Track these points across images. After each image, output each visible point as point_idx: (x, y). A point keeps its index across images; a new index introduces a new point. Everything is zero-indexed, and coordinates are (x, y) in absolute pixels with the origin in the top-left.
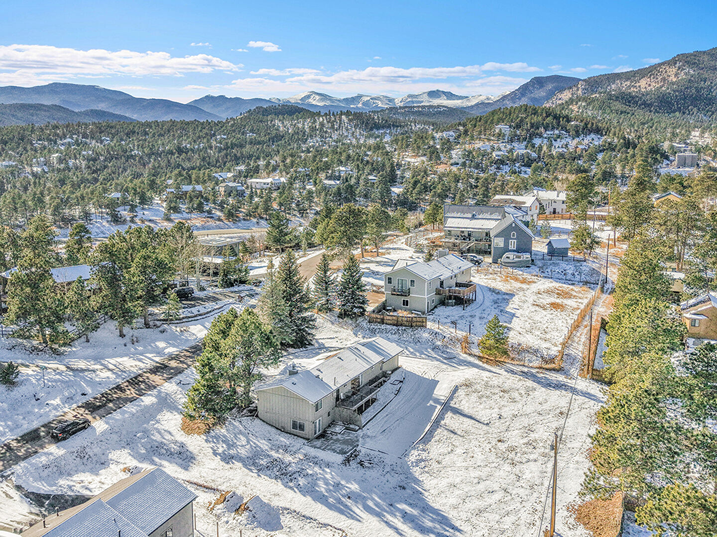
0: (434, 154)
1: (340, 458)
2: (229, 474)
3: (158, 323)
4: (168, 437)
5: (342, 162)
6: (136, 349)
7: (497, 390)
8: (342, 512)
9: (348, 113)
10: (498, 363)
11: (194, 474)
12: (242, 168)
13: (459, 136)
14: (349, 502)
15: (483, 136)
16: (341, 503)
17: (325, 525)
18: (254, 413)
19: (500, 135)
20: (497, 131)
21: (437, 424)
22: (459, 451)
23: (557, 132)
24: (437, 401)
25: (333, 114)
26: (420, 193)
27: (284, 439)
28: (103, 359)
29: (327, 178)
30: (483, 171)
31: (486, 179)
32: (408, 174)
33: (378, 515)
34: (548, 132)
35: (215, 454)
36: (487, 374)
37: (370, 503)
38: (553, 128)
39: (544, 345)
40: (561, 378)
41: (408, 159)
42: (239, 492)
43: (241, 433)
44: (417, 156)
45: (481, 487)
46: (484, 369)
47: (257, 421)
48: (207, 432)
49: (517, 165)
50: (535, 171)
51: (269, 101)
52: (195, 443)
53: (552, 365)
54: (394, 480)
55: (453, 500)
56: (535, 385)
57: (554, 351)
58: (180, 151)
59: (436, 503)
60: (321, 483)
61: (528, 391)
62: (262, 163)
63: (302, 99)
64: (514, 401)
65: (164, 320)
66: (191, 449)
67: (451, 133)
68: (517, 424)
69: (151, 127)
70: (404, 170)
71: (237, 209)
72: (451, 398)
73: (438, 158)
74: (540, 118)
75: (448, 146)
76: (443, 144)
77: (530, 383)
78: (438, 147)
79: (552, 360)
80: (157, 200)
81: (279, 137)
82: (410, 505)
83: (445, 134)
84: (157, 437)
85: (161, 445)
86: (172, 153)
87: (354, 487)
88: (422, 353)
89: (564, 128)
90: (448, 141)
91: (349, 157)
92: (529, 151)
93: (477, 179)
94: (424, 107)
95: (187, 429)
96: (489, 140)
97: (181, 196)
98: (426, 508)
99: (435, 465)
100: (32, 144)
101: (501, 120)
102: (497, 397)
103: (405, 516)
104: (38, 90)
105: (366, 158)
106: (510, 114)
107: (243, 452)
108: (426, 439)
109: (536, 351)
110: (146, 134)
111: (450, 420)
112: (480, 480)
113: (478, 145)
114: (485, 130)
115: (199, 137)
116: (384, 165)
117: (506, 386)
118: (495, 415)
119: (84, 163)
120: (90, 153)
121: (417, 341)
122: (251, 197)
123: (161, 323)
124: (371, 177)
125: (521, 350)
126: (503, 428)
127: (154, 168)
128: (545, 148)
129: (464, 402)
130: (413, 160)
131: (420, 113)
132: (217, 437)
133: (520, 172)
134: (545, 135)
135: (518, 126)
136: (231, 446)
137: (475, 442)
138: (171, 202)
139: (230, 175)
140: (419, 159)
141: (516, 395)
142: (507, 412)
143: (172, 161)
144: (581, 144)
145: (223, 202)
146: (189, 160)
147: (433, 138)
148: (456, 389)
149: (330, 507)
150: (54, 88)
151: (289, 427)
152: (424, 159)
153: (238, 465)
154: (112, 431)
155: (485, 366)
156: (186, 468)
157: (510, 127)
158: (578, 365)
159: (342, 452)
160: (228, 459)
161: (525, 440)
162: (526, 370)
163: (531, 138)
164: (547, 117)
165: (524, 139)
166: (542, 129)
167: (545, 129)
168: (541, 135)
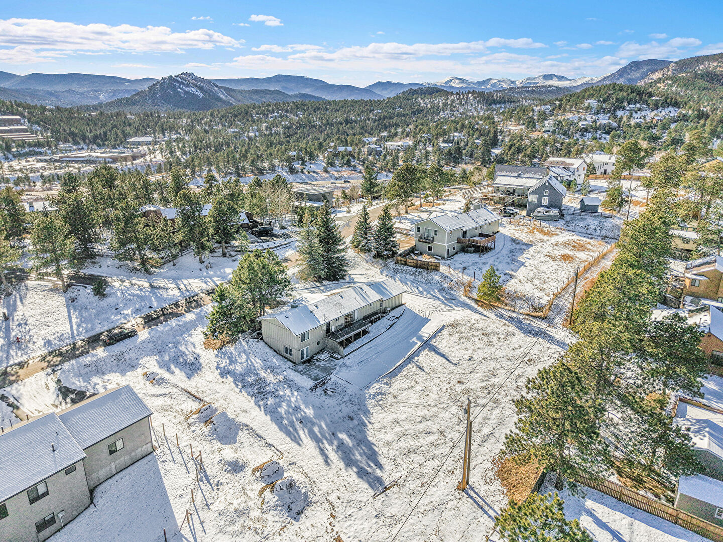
0: (531, 124)
1: (311, 384)
3: (233, 253)
4: (191, 349)
5: (457, 130)
6: (208, 273)
7: (478, 333)
9: (473, 93)
10: (491, 307)
12: (385, 134)
13: (554, 109)
15: (574, 109)
19: (588, 108)
20: (586, 105)
23: (638, 105)
25: (462, 93)
26: (513, 154)
28: (180, 279)
29: (444, 142)
30: (569, 137)
31: (570, 144)
32: (507, 139)
34: (630, 106)
36: (477, 317)
38: (636, 102)
41: (510, 128)
44: (518, 125)
46: (477, 311)
48: (221, 348)
49: (599, 132)
50: (613, 137)
51: (421, 85)
54: (347, 410)
58: (347, 122)
61: (508, 336)
62: (400, 130)
63: (446, 83)
64: (490, 344)
65: (239, 251)
67: (548, 107)
69: (331, 105)
70: (505, 136)
71: (374, 165)
72: (434, 336)
73: (534, 126)
74: (625, 94)
75: (543, 116)
76: (540, 115)
77: (512, 329)
78: (535, 118)
80: (321, 157)
81: (419, 111)
82: (350, 436)
83: (543, 108)
84: (183, 348)
86: (341, 124)
87: (310, 412)
88: (429, 293)
89: (645, 102)
90: (544, 112)
91: (463, 126)
92: (610, 121)
93: (562, 144)
94: (537, 87)
95: (207, 344)
96: (578, 112)
97: (336, 155)
100: (252, 117)
101: (592, 96)
104: (268, 80)
105: (476, 127)
106: (600, 90)
107: (239, 369)
108: (394, 374)
109: (529, 299)
110: (327, 109)
111: (424, 357)
113: (569, 116)
114: (576, 104)
115: (362, 112)
116: (489, 132)
117: (489, 330)
119: (282, 130)
120: (287, 123)
122: (385, 156)
123: (236, 253)
124: (477, 141)
125: (516, 297)
127: (328, 134)
128: (625, 119)
129: (444, 341)
130: (513, 127)
131: (533, 92)
132: (225, 354)
133: (600, 139)
134: (628, 108)
135: (604, 101)
138: (329, 159)
139: (374, 139)
140: (519, 127)
141: (494, 339)
143: (341, 129)
144: (658, 116)
145: (365, 159)
146: (352, 128)
147: (533, 111)
148: (442, 328)
150: (279, 78)
151: (283, 351)
152: (523, 127)
153: (230, 379)
154: (150, 340)
155: (480, 308)
157: (598, 101)
159: (316, 379)
163: (615, 111)
164: (631, 93)
165: (609, 112)
166: (625, 104)
167: (629, 103)
168: (624, 109)
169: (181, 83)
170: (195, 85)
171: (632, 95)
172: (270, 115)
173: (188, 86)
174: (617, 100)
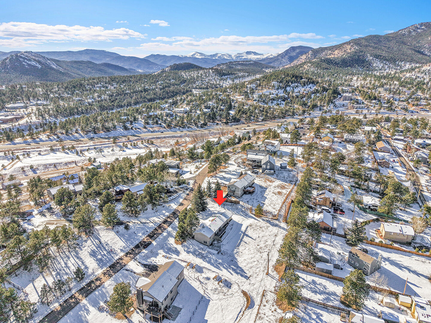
1: (216, 252)
2: (189, 257)
3: (162, 203)
4: (172, 246)
5: (210, 100)
6: (157, 214)
7: (258, 227)
8: (217, 268)
10: (260, 217)
11: (180, 257)
12: (171, 101)
13: (257, 86)
14: (219, 265)
15: (266, 87)
16: (217, 265)
17: (214, 272)
18: (193, 238)
19: (273, 87)
20: (272, 85)
21: (241, 240)
22: (247, 249)
23: (296, 84)
24: (242, 232)
27: (201, 246)
30: (266, 104)
32: (236, 105)
33: (227, 269)
35: (185, 251)
36: (256, 221)
37: (224, 266)
38: (295, 82)
39: (274, 210)
40: (277, 222)
41: (237, 97)
42: (192, 263)
43: (190, 244)
44: (240, 95)
45: (252, 260)
46: (256, 219)
47: (194, 241)
48: (182, 244)
49: (280, 100)
50: (286, 104)
52: (179, 247)
53: (276, 217)
54: (230, 258)
55: (245, 264)
56: (269, 225)
57: (276, 213)
59: (240, 265)
60: (212, 260)
61: (268, 227)
62: (179, 98)
63: (192, 55)
64: (263, 231)
66: (178, 249)
67: (254, 85)
68: (263, 239)
70: (235, 103)
72: (246, 231)
74: (290, 78)
76: (251, 91)
77: (268, 225)
78: (249, 92)
79: (275, 216)
80: (140, 119)
82: (234, 266)
83: (251, 86)
84: (169, 246)
85: (170, 248)
87: (220, 261)
88: (238, 213)
89: (299, 82)
90: (253, 89)
91: (213, 97)
92: (285, 95)
93: (263, 108)
95: (177, 244)
97: (148, 117)
98: (238, 267)
99: (241, 253)
100: (85, 87)
102: (258, 230)
103: (233, 269)
106: (278, 76)
107: (192, 250)
108: (238, 246)
109: (271, 213)
111: (246, 239)
112: (252, 258)
113: (265, 91)
117: (261, 226)
118: (258, 237)
121: (237, 209)
124: (222, 107)
125: (267, 212)
126: (259, 241)
128: (291, 93)
129: (250, 232)
130: (239, 97)
132: (184, 246)
133: (280, 104)
134: (292, 86)
135: (281, 82)
136: (189, 248)
137: (251, 246)
138: (145, 120)
139: (167, 106)
140: (241, 97)
141: (264, 229)
142: (261, 235)
144: (306, 91)
148: (247, 227)
149: (215, 267)
150: (87, 51)
151: (203, 243)
152: (243, 97)
153: (191, 254)
154: (158, 244)
155: (256, 218)
156: (178, 256)
157: (278, 82)
158: (282, 218)
159: (217, 250)
160: (188, 252)
161: (265, 245)
162: (268, 219)
163: (286, 87)
164: (293, 77)
165: (283, 88)
166: (290, 83)
167: (292, 83)
168: (290, 86)
169: (24, 58)
170: (35, 60)
171: (293, 79)
172: (96, 86)
173: (30, 60)
174: (287, 81)
